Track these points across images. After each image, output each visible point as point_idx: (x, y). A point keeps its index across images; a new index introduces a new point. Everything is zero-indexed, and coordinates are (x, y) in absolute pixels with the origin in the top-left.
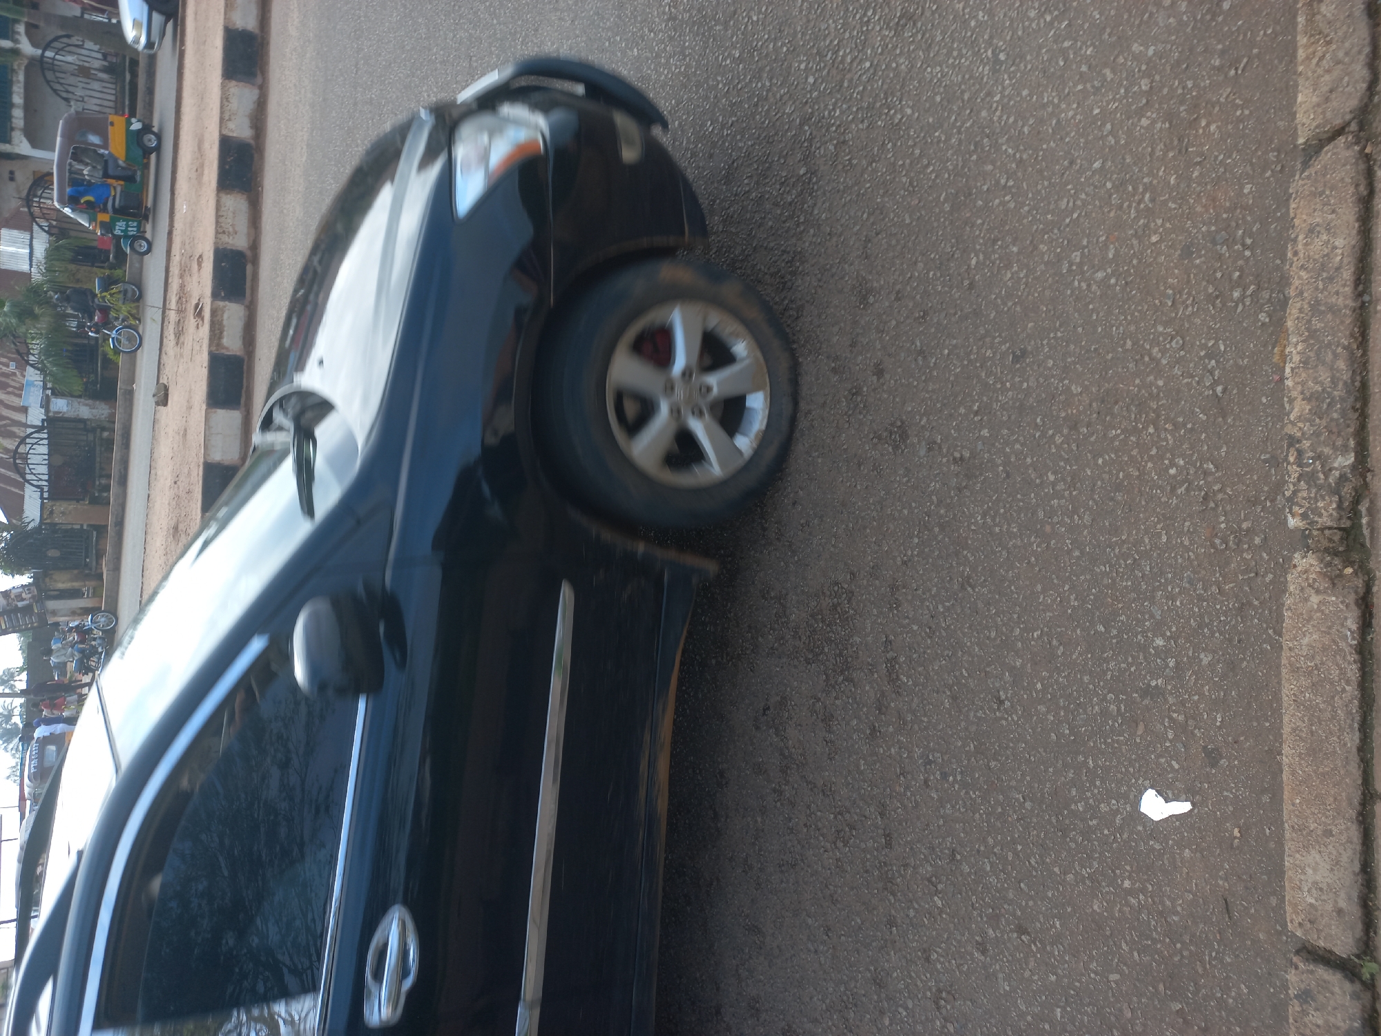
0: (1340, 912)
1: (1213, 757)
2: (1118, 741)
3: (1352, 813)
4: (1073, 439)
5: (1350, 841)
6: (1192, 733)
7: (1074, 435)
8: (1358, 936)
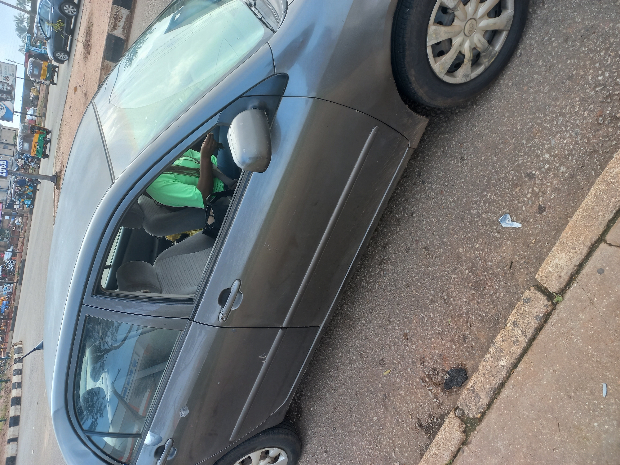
0: (560, 277)
1: (541, 209)
2: (504, 191)
3: (589, 244)
4: (562, 46)
5: (581, 254)
6: (538, 198)
7: (563, 44)
8: (561, 287)
